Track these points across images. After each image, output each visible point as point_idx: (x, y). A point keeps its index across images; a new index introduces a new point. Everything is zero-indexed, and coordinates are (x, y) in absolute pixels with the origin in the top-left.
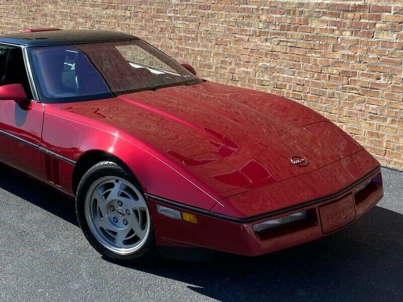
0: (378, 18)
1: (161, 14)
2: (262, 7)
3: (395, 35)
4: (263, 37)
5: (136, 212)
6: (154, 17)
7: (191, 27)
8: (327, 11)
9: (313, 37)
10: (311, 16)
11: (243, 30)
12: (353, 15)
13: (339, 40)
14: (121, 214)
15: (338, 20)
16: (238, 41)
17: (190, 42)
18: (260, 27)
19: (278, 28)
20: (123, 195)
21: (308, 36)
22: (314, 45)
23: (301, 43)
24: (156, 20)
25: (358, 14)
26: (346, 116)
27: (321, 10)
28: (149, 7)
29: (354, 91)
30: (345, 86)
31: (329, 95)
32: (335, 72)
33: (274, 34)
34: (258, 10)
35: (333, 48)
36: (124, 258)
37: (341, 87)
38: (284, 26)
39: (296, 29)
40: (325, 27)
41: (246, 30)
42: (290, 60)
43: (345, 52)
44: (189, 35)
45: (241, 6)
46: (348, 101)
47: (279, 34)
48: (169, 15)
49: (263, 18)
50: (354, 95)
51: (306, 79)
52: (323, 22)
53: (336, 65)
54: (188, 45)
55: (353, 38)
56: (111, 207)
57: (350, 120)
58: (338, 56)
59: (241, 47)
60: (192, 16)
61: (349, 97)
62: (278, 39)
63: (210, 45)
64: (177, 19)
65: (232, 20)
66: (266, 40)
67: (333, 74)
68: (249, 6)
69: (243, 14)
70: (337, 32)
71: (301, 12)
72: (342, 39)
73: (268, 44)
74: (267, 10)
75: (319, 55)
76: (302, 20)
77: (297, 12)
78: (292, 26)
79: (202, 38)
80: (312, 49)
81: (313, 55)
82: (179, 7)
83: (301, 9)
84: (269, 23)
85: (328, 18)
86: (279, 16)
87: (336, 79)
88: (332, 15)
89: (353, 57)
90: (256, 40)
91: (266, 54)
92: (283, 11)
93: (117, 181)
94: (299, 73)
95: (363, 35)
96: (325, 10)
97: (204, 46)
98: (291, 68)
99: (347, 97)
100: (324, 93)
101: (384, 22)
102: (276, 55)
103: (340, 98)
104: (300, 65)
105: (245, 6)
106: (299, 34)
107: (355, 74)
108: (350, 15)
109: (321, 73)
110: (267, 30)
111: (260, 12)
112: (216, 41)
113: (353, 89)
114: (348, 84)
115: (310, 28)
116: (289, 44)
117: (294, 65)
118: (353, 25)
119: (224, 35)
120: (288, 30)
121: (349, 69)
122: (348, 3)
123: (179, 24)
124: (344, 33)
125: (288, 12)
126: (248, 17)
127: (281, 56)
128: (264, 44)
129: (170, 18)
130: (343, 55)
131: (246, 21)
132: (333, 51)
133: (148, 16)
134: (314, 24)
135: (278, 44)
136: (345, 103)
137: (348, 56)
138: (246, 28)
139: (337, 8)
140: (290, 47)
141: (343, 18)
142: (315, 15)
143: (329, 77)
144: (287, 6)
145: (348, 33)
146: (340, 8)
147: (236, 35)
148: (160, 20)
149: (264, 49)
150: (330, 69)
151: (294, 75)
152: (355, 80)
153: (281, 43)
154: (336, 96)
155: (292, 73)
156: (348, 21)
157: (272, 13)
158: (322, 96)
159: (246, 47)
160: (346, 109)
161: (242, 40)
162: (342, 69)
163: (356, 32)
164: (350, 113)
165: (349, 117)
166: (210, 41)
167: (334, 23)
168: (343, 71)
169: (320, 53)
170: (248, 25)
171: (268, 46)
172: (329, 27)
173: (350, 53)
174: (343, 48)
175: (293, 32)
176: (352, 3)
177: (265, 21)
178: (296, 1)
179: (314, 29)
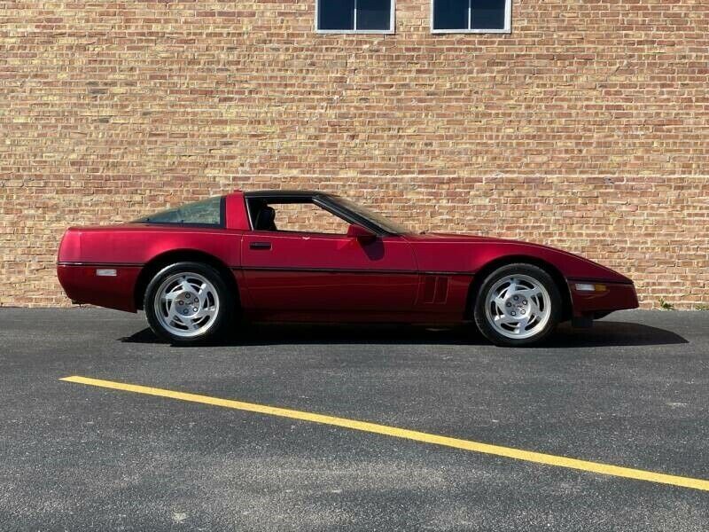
0: (472, 187)
1: (201, 196)
2: (349, 183)
3: (488, 200)
6: (186, 200)
8: (423, 184)
9: (409, 207)
10: (406, 189)
13: (436, 207)
15: (434, 191)
16: (319, 217)
21: (403, 206)
22: (411, 213)
25: (453, 185)
27: (416, 183)
28: (177, 189)
34: (344, 186)
35: (431, 215)
38: (377, 199)
39: (390, 201)
40: (421, 197)
43: (444, 217)
45: (322, 183)
52: (418, 193)
55: (450, 204)
59: (324, 222)
70: (434, 201)
71: (395, 187)
72: (440, 206)
74: (356, 185)
76: (396, 193)
77: (391, 187)
78: (386, 199)
83: (395, 183)
85: (423, 190)
86: (370, 190)
88: (427, 186)
89: (451, 221)
92: (374, 186)
95: (459, 201)
96: (420, 183)
101: (477, 190)
108: (445, 186)
111: (347, 188)
112: (289, 218)
115: (406, 199)
118: (449, 194)
122: (442, 176)
124: (441, 201)
125: (381, 186)
132: (432, 217)
134: (410, 195)
139: (431, 181)
141: (438, 189)
142: (410, 187)
144: (380, 181)
145: (445, 201)
146: (435, 181)
156: (443, 191)
157: (362, 188)
163: (453, 199)
167: (430, 194)
172: (426, 198)
173: (448, 217)
174: (441, 214)
176: (446, 176)
177: (355, 196)
178: (388, 176)
179: (409, 200)
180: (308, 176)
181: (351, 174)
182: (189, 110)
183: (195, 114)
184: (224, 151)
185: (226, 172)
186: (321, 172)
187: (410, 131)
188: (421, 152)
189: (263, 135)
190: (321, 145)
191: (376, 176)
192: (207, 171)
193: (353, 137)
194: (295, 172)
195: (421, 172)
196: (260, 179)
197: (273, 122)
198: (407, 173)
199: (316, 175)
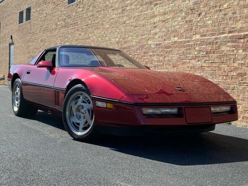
1: (146, 54)
2: (196, 43)
4: (197, 60)
5: (89, 110)
6: (143, 56)
7: (160, 59)
8: (230, 40)
9: (223, 56)
10: (221, 44)
11: (187, 57)
12: (243, 40)
13: (236, 55)
14: (82, 113)
15: (236, 44)
16: (184, 63)
17: (160, 67)
18: (195, 54)
19: (205, 53)
20: (84, 102)
21: (220, 55)
22: (224, 60)
23: (217, 60)
24: (144, 58)
25: (246, 40)
26: (241, 100)
27: (227, 40)
28: (141, 51)
29: (246, 84)
30: (240, 82)
31: (232, 88)
32: (235, 74)
33: (202, 57)
34: (194, 44)
35: (234, 61)
36: (81, 137)
37: (238, 83)
38: (208, 52)
39: (214, 53)
40: (229, 49)
41: (188, 57)
42: (211, 71)
43: (240, 62)
44: (159, 64)
45: (186, 44)
46: (242, 91)
47: (205, 56)
48: (151, 54)
49: (197, 48)
50: (245, 86)
51: (219, 80)
52: (228, 46)
53: (235, 70)
54: (159, 69)
55: (244, 53)
56: (78, 110)
57: (244, 102)
58: (236, 65)
59: (185, 67)
60: (161, 53)
61: (243, 88)
62: (205, 59)
63: (170, 67)
64: (154, 55)
65: (181, 52)
66: (199, 61)
67: (234, 76)
68: (190, 43)
69: (187, 48)
70: (235, 51)
71: (217, 42)
72: (238, 55)
73: (199, 63)
74: (199, 44)
75: (226, 66)
76: (217, 47)
77: (215, 43)
78: (212, 51)
79: (166, 64)
80: (222, 63)
81: (223, 66)
82: (155, 49)
83: (216, 41)
84: (200, 51)
85: (230, 44)
86: (205, 46)
87: (236, 78)
88: (233, 42)
89: (244, 64)
90: (193, 61)
91: (199, 69)
92: (207, 43)
93: (82, 94)
94: (216, 77)
96: (229, 40)
97: (167, 69)
98: (211, 75)
99: (242, 88)
100: (229, 87)
102: (203, 69)
103: (238, 89)
104: (216, 73)
105: (188, 44)
106: (215, 55)
107: (245, 74)
108: (242, 41)
109: (227, 76)
110: (199, 55)
111: (195, 46)
112: (173, 65)
113: (245, 83)
114: (242, 80)
115: (221, 50)
116: (210, 61)
117: (213, 73)
118: (244, 46)
119: (177, 61)
120: (210, 54)
121: (242, 72)
122: (241, 34)
123: (155, 58)
124: (239, 51)
125: (210, 43)
126: (189, 49)
127: (206, 69)
128: (197, 63)
129: (150, 56)
130: (239, 64)
131: (188, 52)
132: (234, 62)
133: (140, 56)
134: (223, 48)
135: (205, 62)
136: (240, 92)
137: (242, 64)
138: (188, 56)
139: (235, 38)
140: (211, 63)
141: (238, 43)
142: (224, 43)
143: (232, 77)
144: (209, 40)
145: (241, 51)
146: (237, 37)
147: (183, 60)
148: (145, 57)
149: (197, 66)
150: (232, 73)
151: (213, 79)
152: (245, 78)
153: (206, 62)
154: (236, 88)
155: (212, 78)
156: (241, 44)
157: (202, 45)
158: (228, 89)
159: (188, 66)
160: (241, 96)
161: (186, 62)
162: (238, 72)
163: (246, 50)
164: (244, 98)
165: (243, 100)
166: (170, 65)
167: (234, 46)
168: (239, 73)
169: (227, 64)
170: (189, 54)
171: (199, 64)
172: (231, 49)
173: (242, 62)
174: (239, 60)
175: (212, 55)
176: (243, 34)
177: (198, 50)
178: (214, 37)
179: (223, 51)
180: (181, 40)
181: (198, 37)
182: (145, 13)
183: (147, 14)
184: (154, 31)
185: (154, 41)
186: (186, 38)
187: (225, 6)
188: (230, 18)
189: (166, 20)
190: (187, 22)
191: (208, 37)
192: (149, 42)
193: (199, 15)
194: (176, 39)
195: (230, 32)
196: (164, 44)
197: (170, 12)
198: (223, 33)
199: (184, 40)
